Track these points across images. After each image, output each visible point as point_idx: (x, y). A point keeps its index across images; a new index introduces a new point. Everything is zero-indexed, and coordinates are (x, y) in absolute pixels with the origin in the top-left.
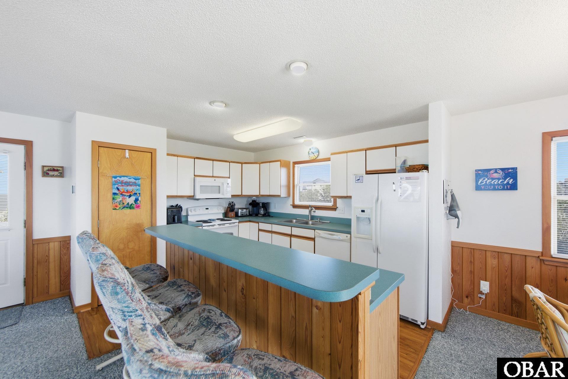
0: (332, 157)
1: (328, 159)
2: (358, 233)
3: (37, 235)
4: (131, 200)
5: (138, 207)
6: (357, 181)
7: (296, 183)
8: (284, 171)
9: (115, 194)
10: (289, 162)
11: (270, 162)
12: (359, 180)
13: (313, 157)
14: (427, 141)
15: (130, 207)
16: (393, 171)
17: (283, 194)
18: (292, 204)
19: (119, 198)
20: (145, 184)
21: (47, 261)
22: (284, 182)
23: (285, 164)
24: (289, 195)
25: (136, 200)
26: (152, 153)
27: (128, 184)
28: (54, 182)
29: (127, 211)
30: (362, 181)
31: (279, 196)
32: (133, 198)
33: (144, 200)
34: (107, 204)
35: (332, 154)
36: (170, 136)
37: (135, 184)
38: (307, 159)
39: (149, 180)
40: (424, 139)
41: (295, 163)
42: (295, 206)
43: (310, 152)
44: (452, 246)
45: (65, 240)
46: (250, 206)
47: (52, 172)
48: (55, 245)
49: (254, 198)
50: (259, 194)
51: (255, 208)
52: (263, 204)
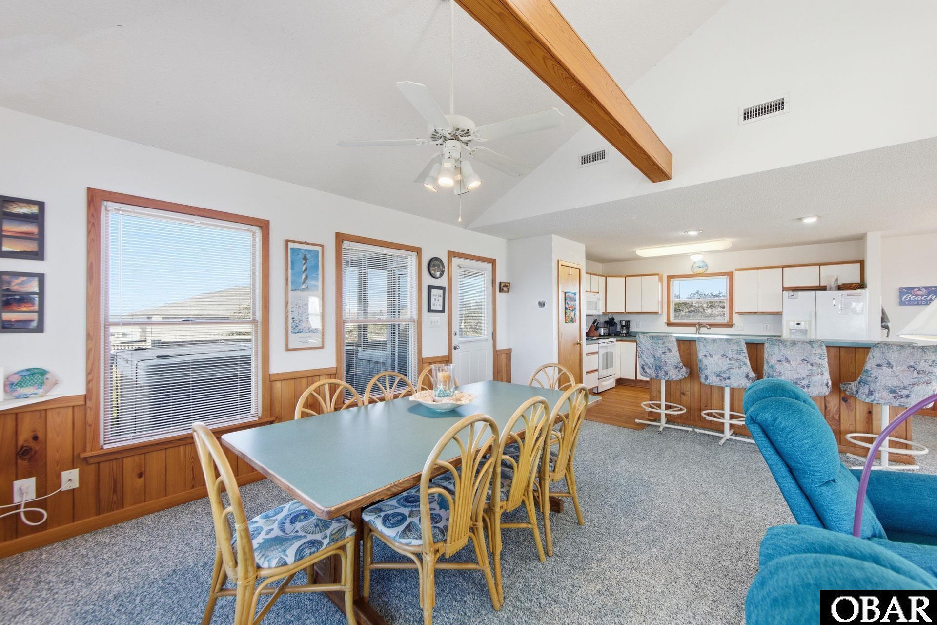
4: (573, 315)
5: (575, 321)
6: (789, 297)
8: (660, 286)
9: (566, 309)
10: (663, 276)
11: (642, 276)
12: (793, 296)
13: (697, 271)
15: (572, 321)
18: (666, 322)
21: (501, 370)
23: (661, 278)
24: (662, 312)
26: (580, 269)
28: (505, 296)
30: (796, 297)
31: (656, 313)
32: (573, 312)
33: (578, 313)
34: (563, 318)
35: (737, 270)
37: (574, 299)
38: (689, 272)
39: (579, 295)
43: (695, 266)
45: (508, 352)
46: (605, 325)
47: (504, 287)
48: (504, 356)
49: (610, 316)
50: (624, 311)
51: (611, 327)
52: (625, 322)
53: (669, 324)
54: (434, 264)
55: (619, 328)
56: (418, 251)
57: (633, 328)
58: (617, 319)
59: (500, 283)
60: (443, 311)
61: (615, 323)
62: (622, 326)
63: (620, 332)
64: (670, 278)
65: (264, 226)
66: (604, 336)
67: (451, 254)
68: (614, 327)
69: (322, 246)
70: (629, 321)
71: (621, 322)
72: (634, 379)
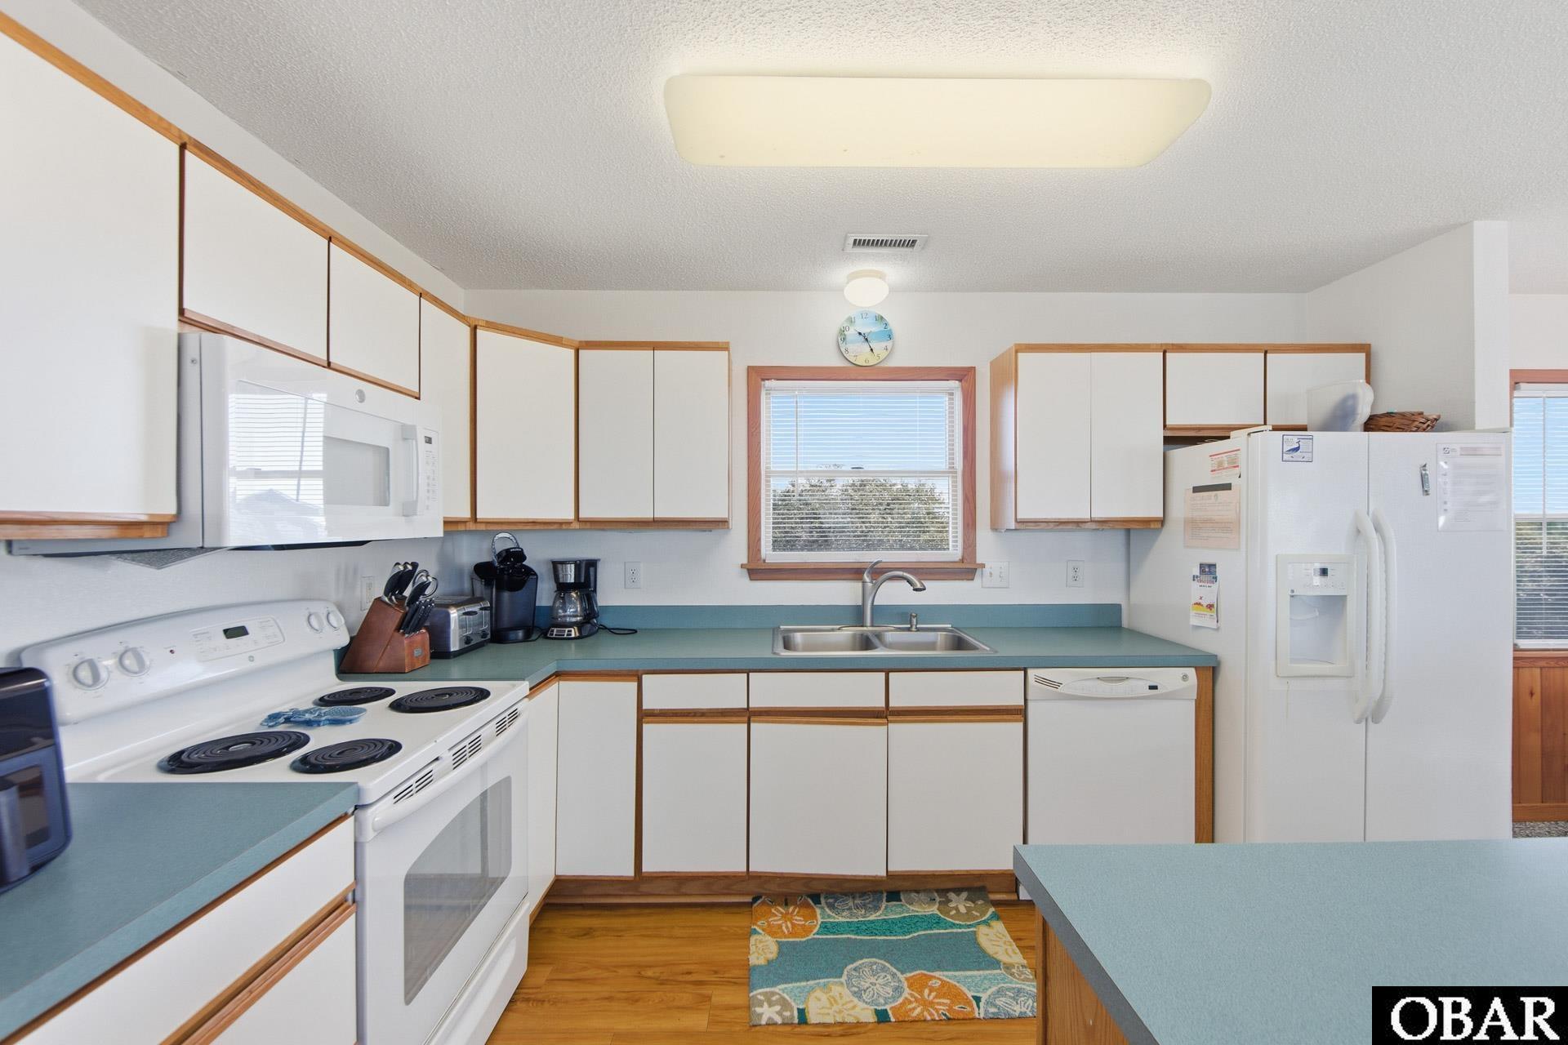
6: (1286, 457)
12: (1297, 449)
18: (745, 561)
30: (1307, 456)
42: (761, 572)
43: (851, 333)
46: (479, 587)
49: (503, 541)
50: (571, 516)
51: (506, 595)
52: (578, 565)
53: (757, 571)
55: (545, 594)
57: (611, 594)
58: (537, 555)
61: (529, 572)
62: (563, 588)
63: (550, 610)
64: (758, 376)
66: (470, 647)
68: (521, 595)
70: (592, 564)
71: (556, 565)
72: (629, 871)
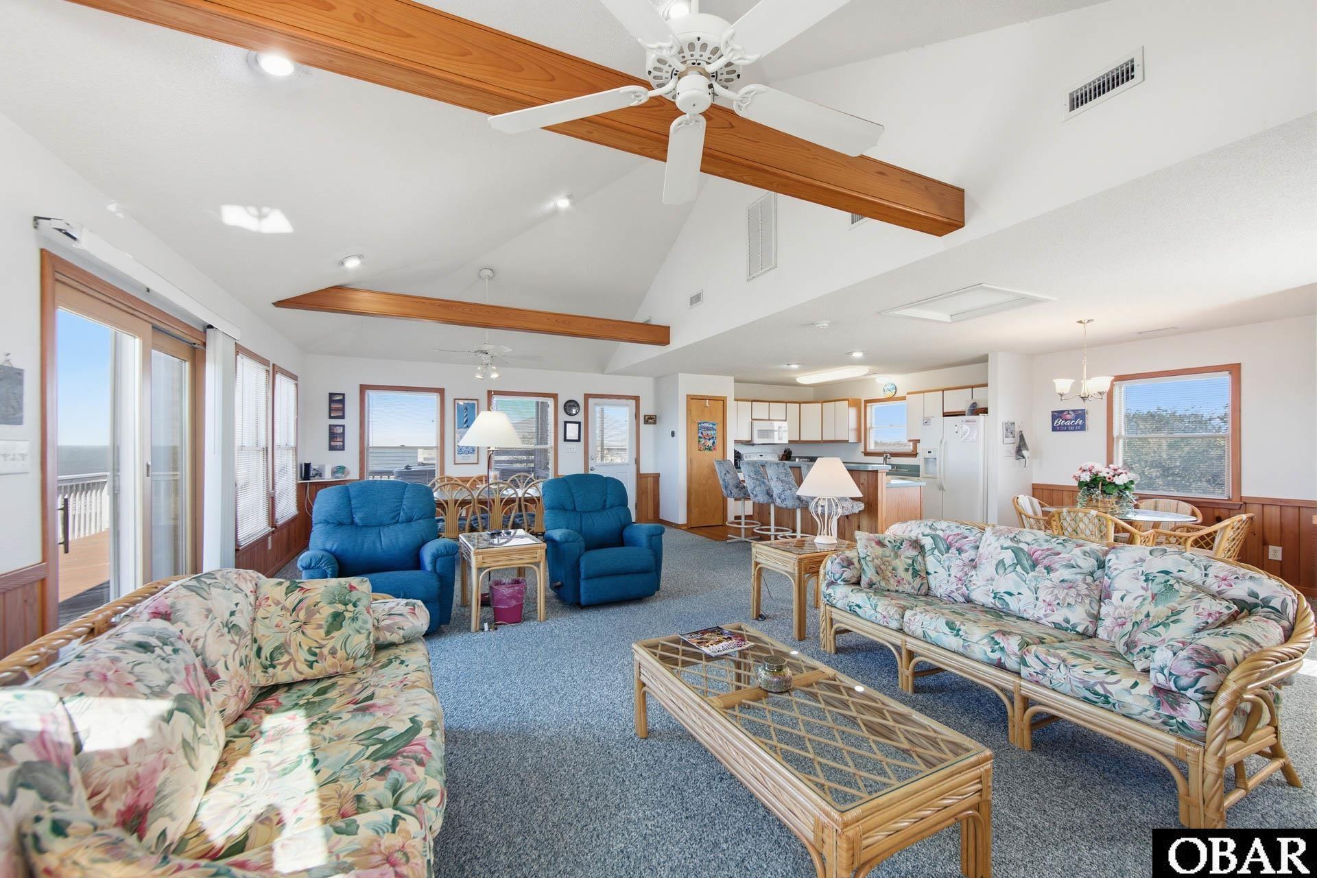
0: (908, 396)
1: (904, 398)
2: (926, 473)
3: (642, 471)
4: (710, 443)
5: (715, 449)
6: (924, 424)
7: (868, 426)
8: (853, 412)
9: (700, 437)
10: (860, 400)
11: (835, 401)
12: (927, 422)
13: (889, 394)
14: (986, 385)
15: (709, 449)
16: (962, 414)
17: (852, 439)
18: (863, 451)
19: (703, 441)
20: (719, 427)
21: (647, 492)
22: (853, 423)
23: (855, 403)
24: (860, 441)
25: (714, 443)
26: (723, 400)
27: (708, 429)
28: (650, 427)
29: (708, 452)
30: (929, 424)
31: (847, 441)
32: (711, 441)
33: (719, 442)
34: (695, 446)
35: (908, 394)
36: (736, 381)
37: (713, 429)
38: (882, 396)
39: (721, 425)
40: (983, 382)
41: (867, 402)
42: (867, 454)
43: (886, 390)
44: (1033, 489)
45: (656, 477)
47: (651, 420)
48: (650, 480)
50: (820, 439)
54: (570, 405)
56: (555, 396)
59: (645, 416)
60: (579, 440)
65: (441, 392)
67: (587, 397)
69: (477, 400)
